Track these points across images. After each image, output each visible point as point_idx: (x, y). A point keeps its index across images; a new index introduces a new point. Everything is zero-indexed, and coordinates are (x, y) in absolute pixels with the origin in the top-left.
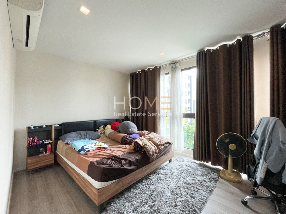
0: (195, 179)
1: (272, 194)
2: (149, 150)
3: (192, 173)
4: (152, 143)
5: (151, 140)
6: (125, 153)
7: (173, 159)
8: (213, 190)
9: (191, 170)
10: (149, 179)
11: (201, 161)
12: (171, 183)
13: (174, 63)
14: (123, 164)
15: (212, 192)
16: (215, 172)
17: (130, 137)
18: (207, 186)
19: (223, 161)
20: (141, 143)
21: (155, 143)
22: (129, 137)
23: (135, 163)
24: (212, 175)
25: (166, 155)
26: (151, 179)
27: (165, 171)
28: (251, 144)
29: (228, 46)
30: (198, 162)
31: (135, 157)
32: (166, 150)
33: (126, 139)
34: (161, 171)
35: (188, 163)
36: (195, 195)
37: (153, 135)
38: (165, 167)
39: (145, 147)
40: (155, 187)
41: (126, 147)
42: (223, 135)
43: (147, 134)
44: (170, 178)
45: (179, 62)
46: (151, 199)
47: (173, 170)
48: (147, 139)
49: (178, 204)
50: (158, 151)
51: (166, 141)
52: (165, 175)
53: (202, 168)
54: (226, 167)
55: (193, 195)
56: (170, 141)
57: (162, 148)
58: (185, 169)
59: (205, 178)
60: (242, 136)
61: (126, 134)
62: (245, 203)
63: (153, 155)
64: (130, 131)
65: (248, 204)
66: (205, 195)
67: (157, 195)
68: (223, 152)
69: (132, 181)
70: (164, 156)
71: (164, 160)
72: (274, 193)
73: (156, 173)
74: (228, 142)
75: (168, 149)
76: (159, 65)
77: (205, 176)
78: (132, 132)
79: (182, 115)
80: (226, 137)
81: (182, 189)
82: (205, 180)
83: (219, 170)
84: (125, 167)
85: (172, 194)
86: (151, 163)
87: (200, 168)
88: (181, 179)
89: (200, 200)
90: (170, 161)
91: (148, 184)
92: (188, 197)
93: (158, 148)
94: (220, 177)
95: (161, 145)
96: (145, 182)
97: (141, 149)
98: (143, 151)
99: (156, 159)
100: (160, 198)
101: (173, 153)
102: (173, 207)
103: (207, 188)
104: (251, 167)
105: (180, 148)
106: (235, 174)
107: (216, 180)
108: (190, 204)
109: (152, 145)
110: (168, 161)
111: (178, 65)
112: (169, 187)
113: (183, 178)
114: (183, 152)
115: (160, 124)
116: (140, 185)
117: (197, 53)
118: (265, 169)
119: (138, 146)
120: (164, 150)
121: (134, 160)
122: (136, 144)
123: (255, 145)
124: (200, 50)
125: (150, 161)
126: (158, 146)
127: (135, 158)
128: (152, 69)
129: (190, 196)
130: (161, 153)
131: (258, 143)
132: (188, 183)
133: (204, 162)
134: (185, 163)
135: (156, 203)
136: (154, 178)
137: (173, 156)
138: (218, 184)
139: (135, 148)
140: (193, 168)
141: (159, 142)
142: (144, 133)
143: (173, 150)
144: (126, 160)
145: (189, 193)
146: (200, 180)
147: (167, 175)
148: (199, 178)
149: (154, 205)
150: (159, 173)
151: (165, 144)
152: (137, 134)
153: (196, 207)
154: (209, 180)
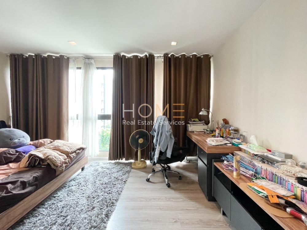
0: (112, 177)
1: (162, 166)
2: (56, 161)
3: (108, 173)
4: (58, 152)
5: (56, 149)
6: (10, 174)
7: (86, 166)
8: (127, 181)
9: (108, 171)
10: (55, 197)
11: (117, 160)
12: (86, 190)
13: (88, 58)
14: (9, 190)
15: (126, 182)
16: (128, 166)
17: (17, 152)
18: (122, 179)
19: (134, 155)
20: (41, 155)
21: (63, 152)
22: (15, 151)
23: (32, 183)
24: (126, 169)
25: (78, 163)
26: (58, 197)
27: (77, 181)
28: (152, 136)
29: (139, 58)
30: (113, 161)
31: (32, 174)
32: (78, 157)
33: (9, 156)
34: (73, 183)
35: (103, 166)
36: (111, 191)
37: (57, 143)
38: (77, 177)
39: (48, 159)
40: (66, 203)
41: (10, 167)
42: (134, 132)
43: (49, 142)
44: (84, 186)
45: (95, 58)
46: (61, 216)
47: (87, 177)
48: (50, 148)
49: (95, 206)
50: (68, 160)
51: (79, 147)
52: (78, 185)
53: (117, 166)
54: (136, 159)
55: (110, 191)
56: (84, 146)
57: (73, 156)
58: (101, 171)
59: (120, 173)
60: (147, 131)
61: (6, 149)
62: (148, 180)
63: (61, 166)
64: (15, 143)
65: (150, 180)
66: (121, 187)
67: (69, 209)
68: (134, 146)
69: (27, 209)
70: (76, 165)
71: (75, 170)
72: (163, 165)
73: (65, 187)
74: (138, 138)
75: (81, 155)
76: (68, 56)
77: (120, 172)
78: (20, 143)
79: (97, 116)
80: (137, 133)
81: (99, 191)
82: (120, 174)
83: (131, 163)
84: (14, 192)
85: (88, 200)
86: (58, 177)
87: (116, 166)
88: (98, 182)
89: (116, 193)
90: (83, 169)
91: (55, 204)
92: (105, 195)
93: (67, 157)
94: (132, 168)
95: (72, 153)
96: (48, 204)
97: (41, 163)
98: (44, 165)
99: (65, 171)
100: (74, 210)
101: (87, 159)
102: (90, 211)
103: (122, 180)
104: (152, 152)
105: (95, 152)
106: (142, 163)
107: (128, 172)
108: (107, 200)
109: (60, 155)
110: (80, 169)
111: (92, 61)
112: (84, 195)
113: (100, 181)
114: (98, 156)
115: (68, 129)
116: (41, 210)
117: (114, 55)
118: (159, 151)
119: (35, 160)
120: (76, 157)
121: (32, 178)
122: (32, 158)
123: (154, 136)
124: (116, 53)
125: (56, 175)
126: (67, 154)
127: (31, 176)
128: (56, 58)
129: (107, 193)
130: (71, 162)
131: (155, 134)
132: (104, 183)
133: (119, 160)
134: (100, 166)
135: (69, 217)
136: (61, 194)
137: (86, 163)
138: (131, 174)
139: (29, 164)
140: (108, 169)
141: (69, 149)
142: (43, 142)
143: (86, 156)
144: (13, 183)
145: (106, 192)
146: (116, 176)
147: (80, 184)
148: (115, 175)
149: (67, 220)
150: (69, 186)
151: (77, 150)
152: (31, 145)
153: (113, 200)
154: (124, 174)
